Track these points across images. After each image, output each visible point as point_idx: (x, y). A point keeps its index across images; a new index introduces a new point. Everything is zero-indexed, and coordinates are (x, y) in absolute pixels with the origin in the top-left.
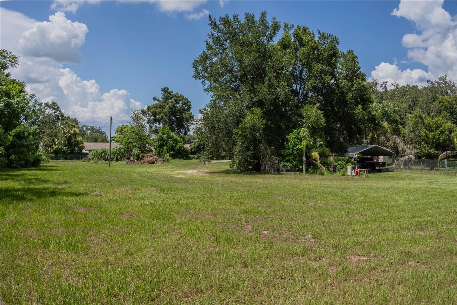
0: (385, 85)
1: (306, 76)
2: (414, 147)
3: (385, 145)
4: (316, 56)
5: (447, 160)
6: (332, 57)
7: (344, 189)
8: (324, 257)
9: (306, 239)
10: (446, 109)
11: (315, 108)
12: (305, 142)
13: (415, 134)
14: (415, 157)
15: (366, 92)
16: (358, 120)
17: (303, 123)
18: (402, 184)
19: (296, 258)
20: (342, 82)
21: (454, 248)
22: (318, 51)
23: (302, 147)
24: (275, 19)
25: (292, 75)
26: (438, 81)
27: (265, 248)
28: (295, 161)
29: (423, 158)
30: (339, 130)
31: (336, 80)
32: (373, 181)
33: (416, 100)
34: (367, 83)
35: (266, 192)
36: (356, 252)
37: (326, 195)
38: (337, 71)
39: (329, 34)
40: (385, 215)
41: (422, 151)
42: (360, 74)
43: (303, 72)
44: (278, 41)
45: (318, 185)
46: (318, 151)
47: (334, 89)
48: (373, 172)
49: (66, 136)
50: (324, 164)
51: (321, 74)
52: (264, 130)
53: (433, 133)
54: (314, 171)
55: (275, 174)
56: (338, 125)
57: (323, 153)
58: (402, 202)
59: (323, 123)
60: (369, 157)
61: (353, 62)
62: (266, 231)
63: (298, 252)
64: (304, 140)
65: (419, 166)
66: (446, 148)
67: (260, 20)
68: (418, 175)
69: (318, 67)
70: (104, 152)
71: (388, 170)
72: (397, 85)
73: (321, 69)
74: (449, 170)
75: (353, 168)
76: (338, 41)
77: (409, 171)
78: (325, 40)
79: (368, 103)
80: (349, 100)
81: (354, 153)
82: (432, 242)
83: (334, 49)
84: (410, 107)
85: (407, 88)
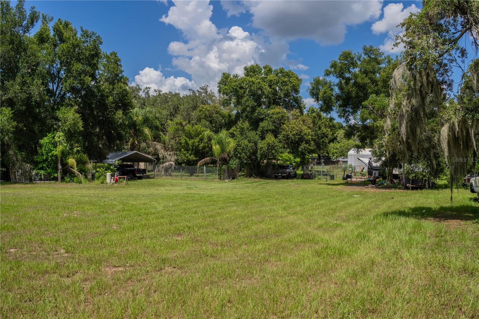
0: (148, 91)
1: (64, 75)
2: (174, 154)
3: (146, 152)
4: (76, 54)
5: (206, 166)
6: (93, 57)
7: (102, 197)
8: (77, 272)
9: (58, 254)
10: (206, 117)
11: (73, 111)
12: (60, 148)
13: (176, 141)
14: (175, 164)
15: (127, 97)
16: (118, 126)
17: (59, 126)
18: (162, 190)
19: (47, 276)
20: (103, 85)
21: (209, 251)
22: (79, 49)
23: (57, 153)
24: (34, 8)
25: (49, 73)
26: (200, 90)
27: (11, 269)
28: (49, 168)
29: (183, 165)
30: (98, 135)
31: (97, 82)
32: (133, 189)
33: (178, 107)
34: (130, 88)
35: (15, 204)
36: (112, 263)
37: (82, 205)
38: (99, 73)
39: (92, 33)
40: (143, 223)
41: (182, 158)
42: (122, 77)
43: (62, 70)
44: (35, 33)
45: (75, 194)
46: (75, 157)
47: (94, 91)
48: (134, 179)
50: (81, 171)
51: (80, 74)
52: (14, 133)
53: (193, 141)
54: (71, 179)
55: (27, 184)
56: (98, 130)
57: (81, 160)
58: (161, 209)
59: (80, 127)
60: (129, 163)
61: (116, 65)
62: (13, 248)
63: (49, 269)
64: (59, 145)
65: (179, 172)
66: (205, 155)
67: (16, 8)
68: (178, 181)
69: (78, 66)
71: (148, 177)
72: (160, 91)
73: (81, 69)
74: (208, 176)
75: (112, 175)
76: (102, 41)
77: (169, 177)
78: (87, 38)
79: (129, 108)
80: (110, 104)
81: (114, 160)
82: (188, 246)
83: (96, 49)
84: (172, 114)
85: (169, 95)
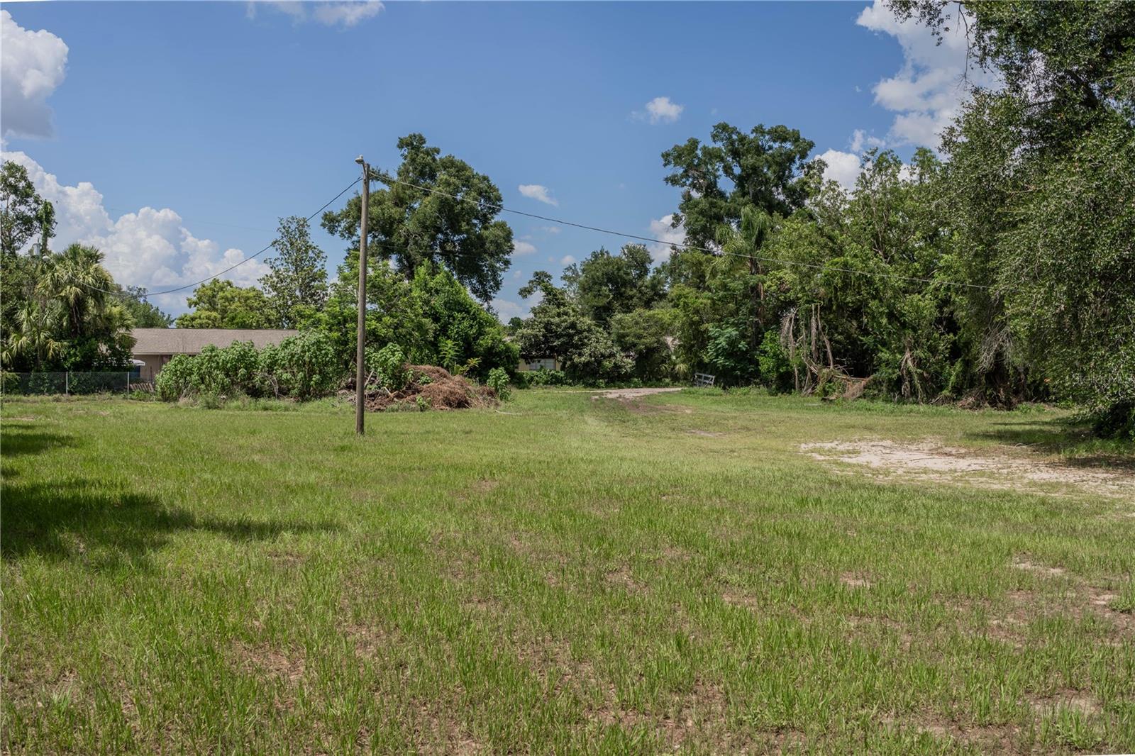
49: (62, 298)
70: (246, 359)
